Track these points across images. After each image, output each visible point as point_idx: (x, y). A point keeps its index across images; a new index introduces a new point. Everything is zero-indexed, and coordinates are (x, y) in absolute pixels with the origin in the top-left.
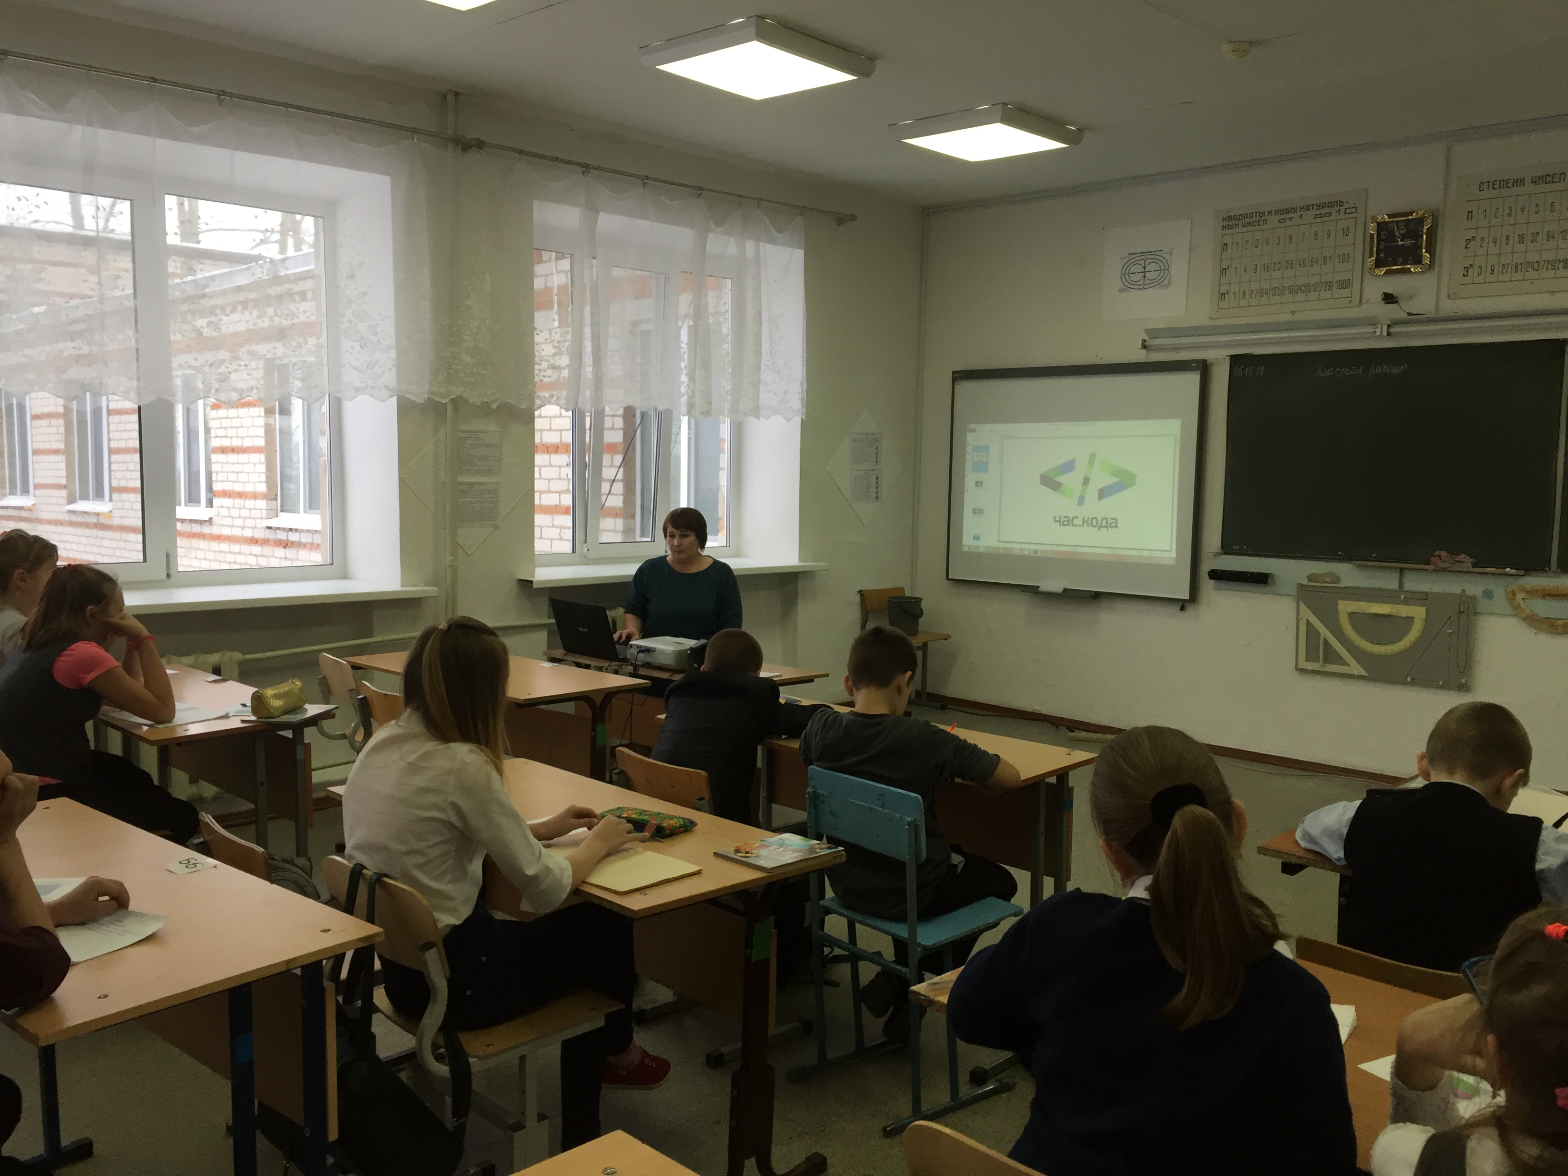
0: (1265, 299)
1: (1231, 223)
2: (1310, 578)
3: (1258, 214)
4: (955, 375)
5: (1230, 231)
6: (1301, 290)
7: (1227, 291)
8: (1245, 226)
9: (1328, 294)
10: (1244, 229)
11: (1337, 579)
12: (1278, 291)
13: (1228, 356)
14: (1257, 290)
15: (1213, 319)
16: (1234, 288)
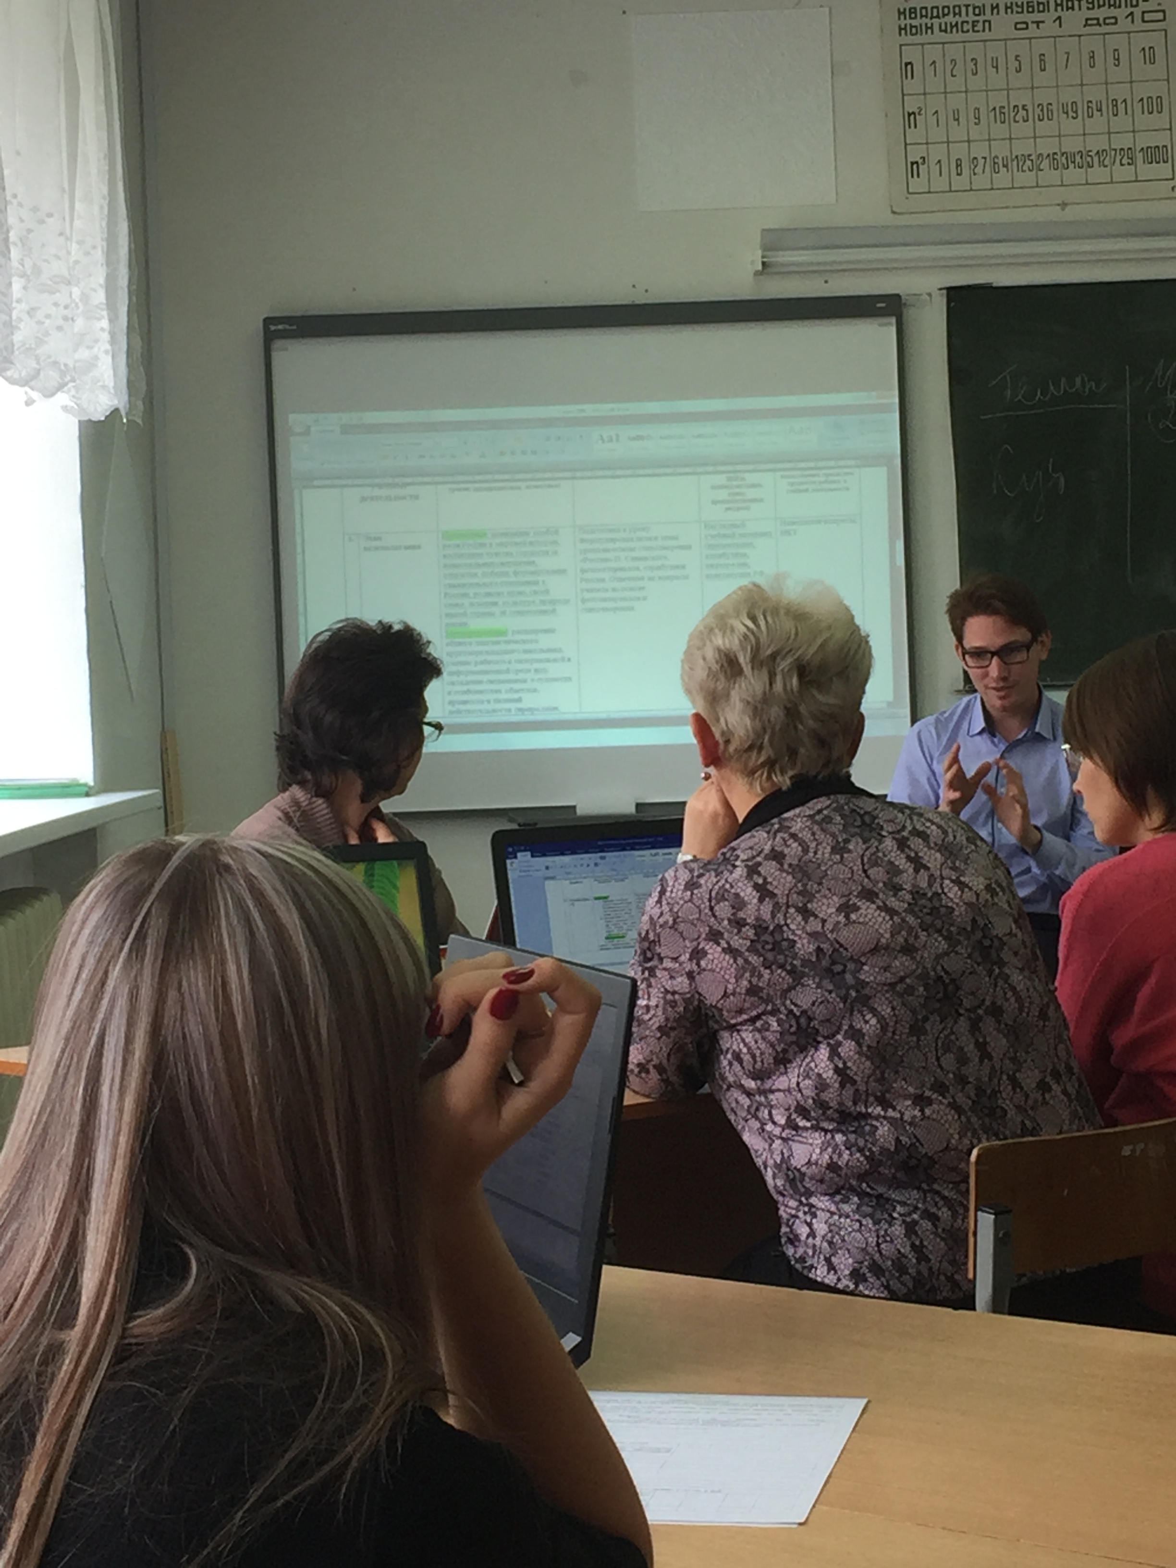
0: (1003, 178)
1: (914, 23)
3: (971, 9)
4: (272, 328)
5: (918, 39)
6: (1074, 162)
7: (923, 158)
8: (946, 31)
9: (1127, 172)
10: (945, 37)
12: (1029, 163)
13: (940, 289)
14: (985, 158)
15: (899, 214)
16: (937, 152)
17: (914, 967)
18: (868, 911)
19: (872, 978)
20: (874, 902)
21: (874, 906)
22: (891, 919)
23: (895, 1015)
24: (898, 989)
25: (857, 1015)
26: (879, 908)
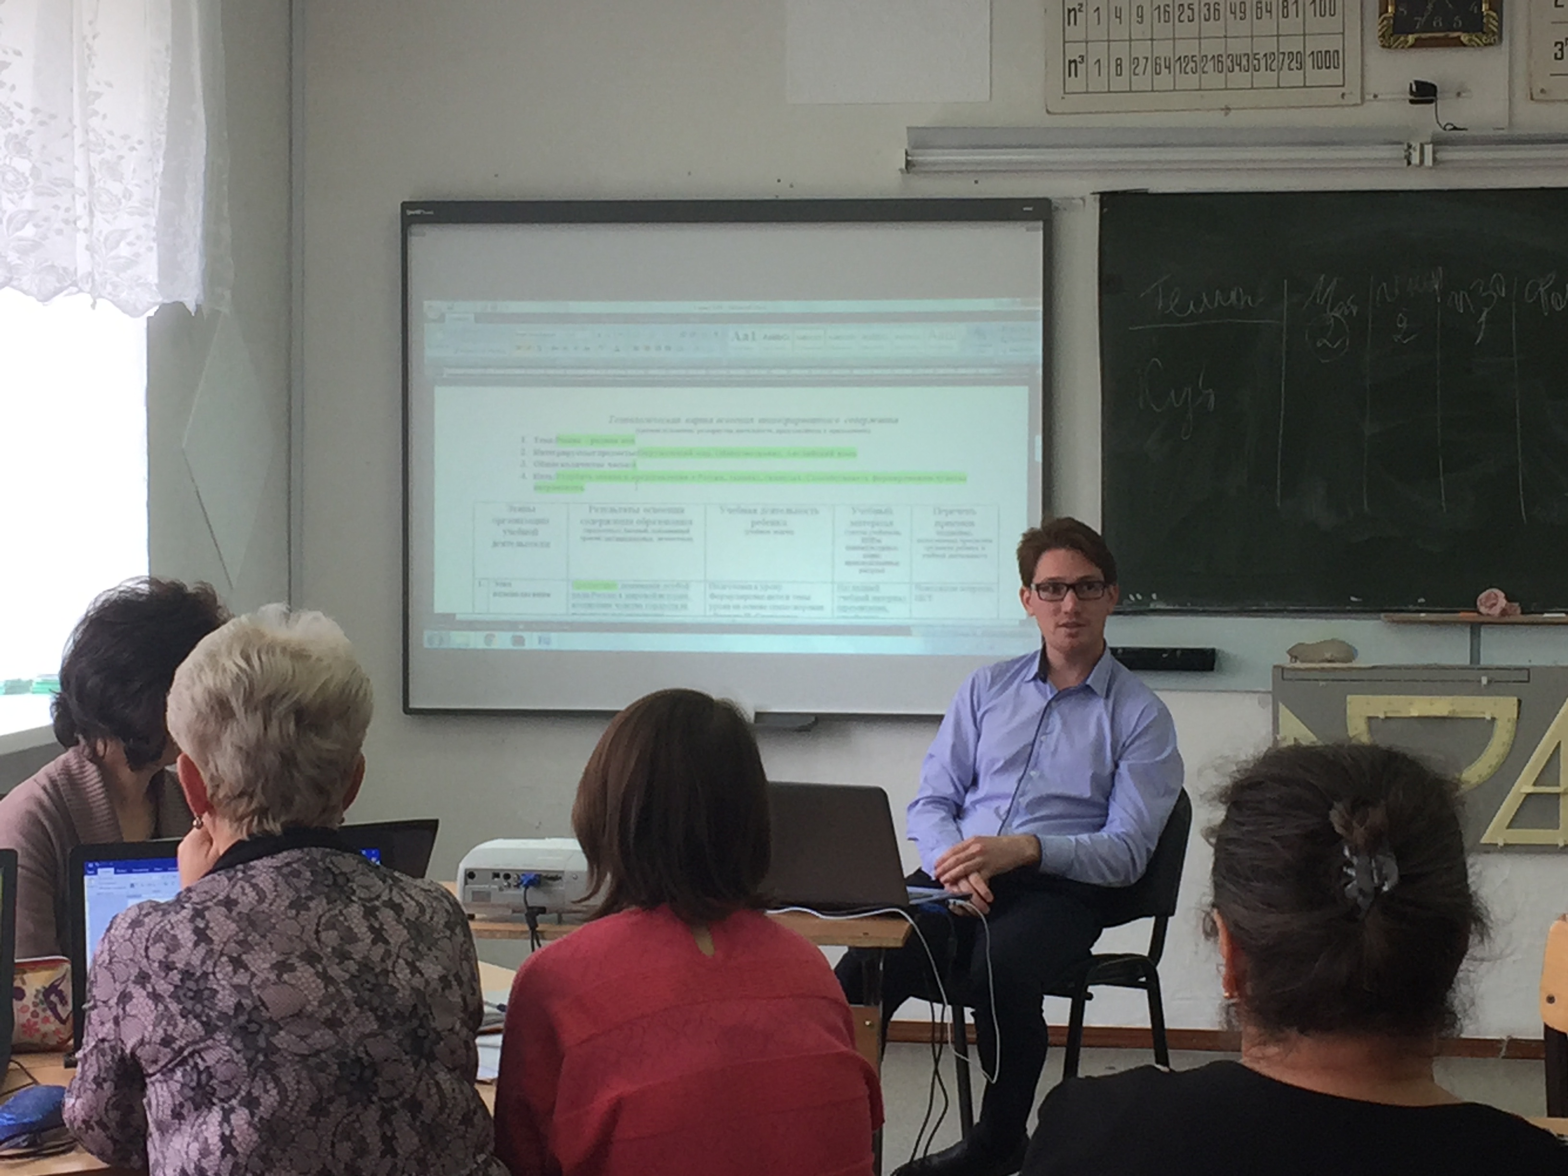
0: (1165, 79)
2: (1294, 654)
4: (409, 213)
6: (1239, 65)
7: (1082, 57)
9: (1295, 78)
11: (1350, 654)
12: (1192, 64)
13: (1094, 193)
14: (1147, 59)
15: (1055, 114)
16: (1098, 51)
17: (334, 1042)
18: (304, 973)
19: (285, 1046)
20: (313, 967)
21: (312, 970)
22: (326, 987)
23: (298, 1090)
24: (309, 1063)
25: (258, 1083)
26: (317, 973)
